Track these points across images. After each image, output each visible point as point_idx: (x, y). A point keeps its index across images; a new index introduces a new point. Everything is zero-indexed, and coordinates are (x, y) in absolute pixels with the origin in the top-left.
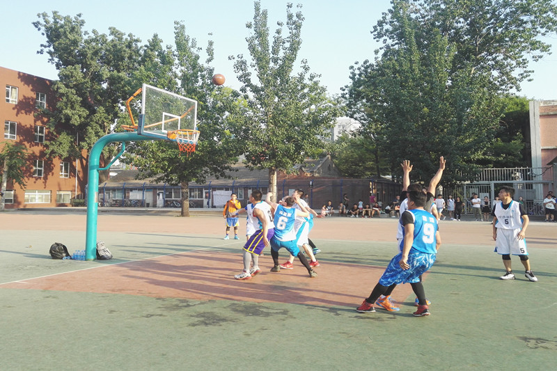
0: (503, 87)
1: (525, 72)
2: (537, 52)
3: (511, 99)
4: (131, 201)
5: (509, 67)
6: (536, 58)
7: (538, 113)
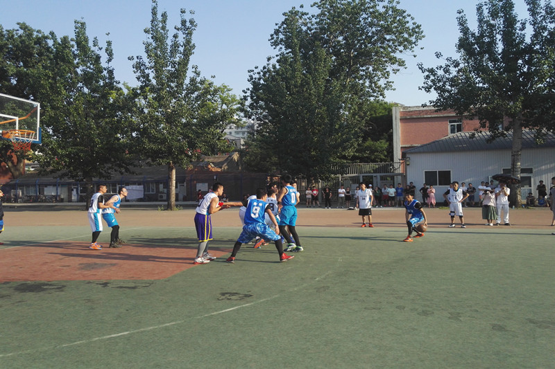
0: (375, 94)
1: (387, 82)
2: (396, 66)
3: (381, 104)
4: (45, 196)
5: (376, 78)
6: (395, 71)
7: (399, 117)
